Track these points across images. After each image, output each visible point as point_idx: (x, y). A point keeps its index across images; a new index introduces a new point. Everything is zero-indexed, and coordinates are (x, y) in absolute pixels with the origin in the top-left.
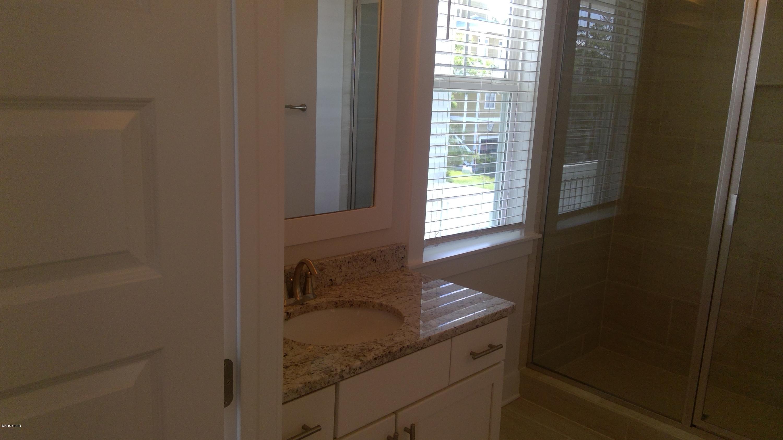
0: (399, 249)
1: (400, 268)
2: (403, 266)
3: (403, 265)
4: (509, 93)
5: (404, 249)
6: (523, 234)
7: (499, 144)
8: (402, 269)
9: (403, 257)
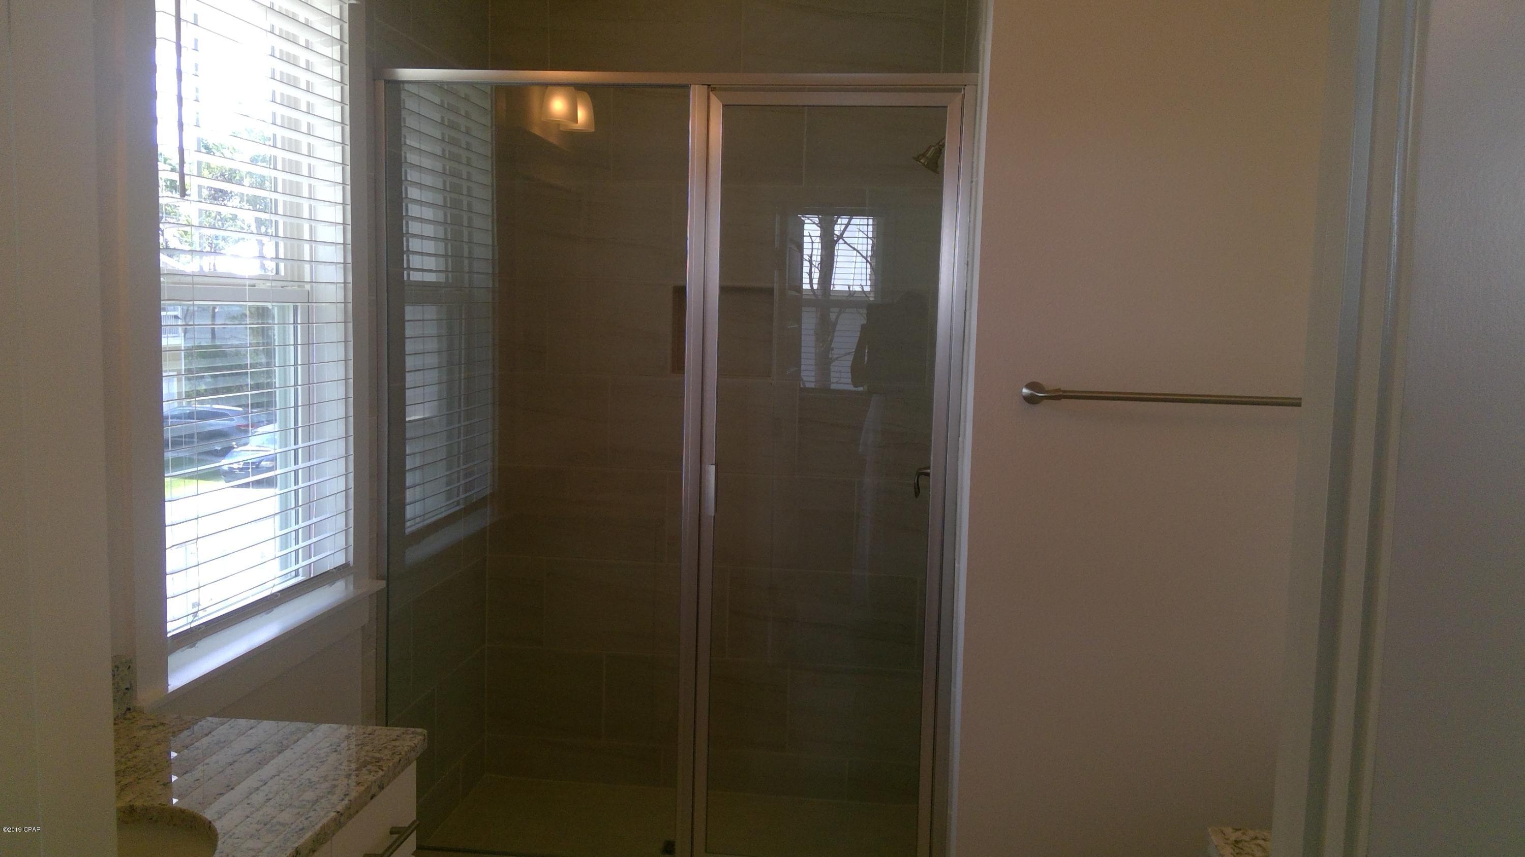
0: (117, 670)
1: (124, 714)
2: (129, 709)
3: (128, 707)
4: (291, 305)
5: (129, 667)
6: (351, 587)
7: (280, 392)
8: (128, 716)
9: (128, 686)
